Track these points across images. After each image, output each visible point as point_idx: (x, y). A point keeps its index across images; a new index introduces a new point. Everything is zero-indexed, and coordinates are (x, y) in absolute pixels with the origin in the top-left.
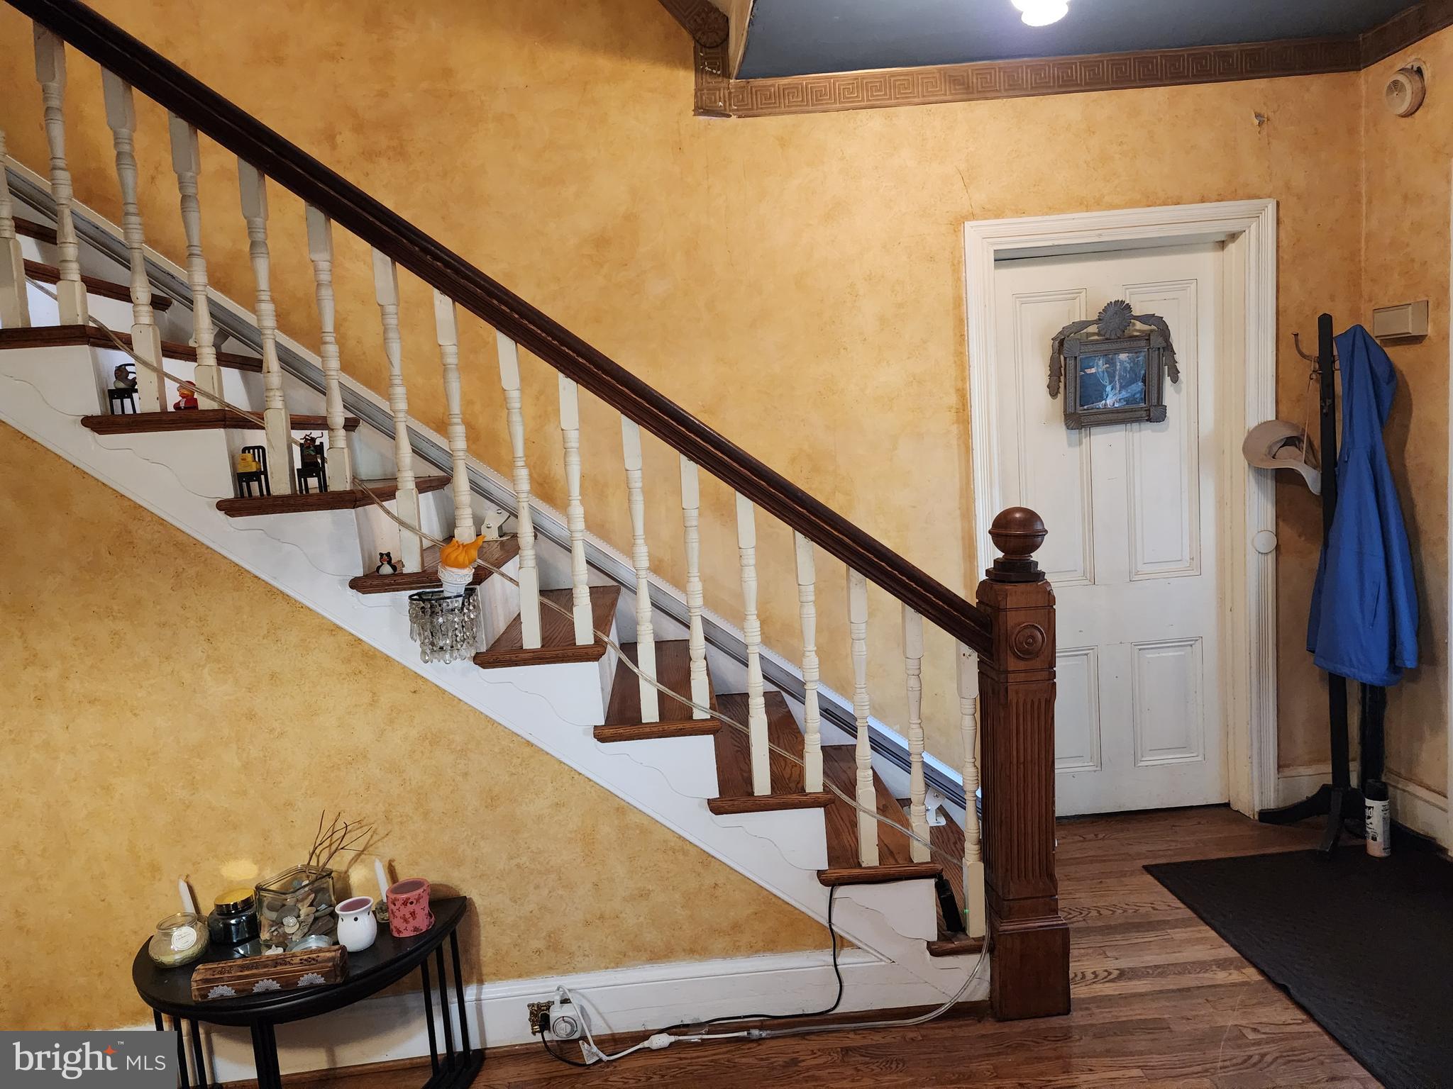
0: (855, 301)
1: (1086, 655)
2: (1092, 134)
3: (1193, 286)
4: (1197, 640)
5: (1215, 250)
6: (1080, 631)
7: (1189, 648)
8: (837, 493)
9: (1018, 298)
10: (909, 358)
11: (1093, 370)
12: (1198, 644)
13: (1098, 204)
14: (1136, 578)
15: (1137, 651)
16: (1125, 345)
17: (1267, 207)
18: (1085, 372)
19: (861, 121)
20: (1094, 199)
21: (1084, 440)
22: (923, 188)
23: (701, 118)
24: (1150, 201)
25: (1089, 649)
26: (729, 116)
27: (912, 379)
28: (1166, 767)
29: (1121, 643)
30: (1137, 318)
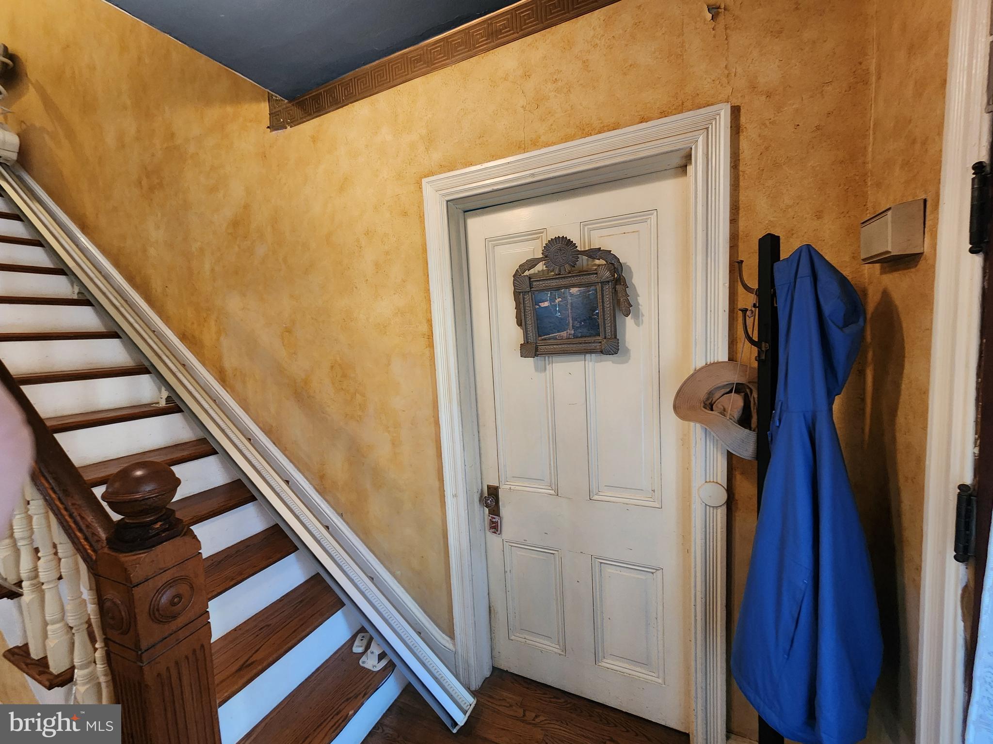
0: (360, 252)
1: (553, 554)
2: (528, 78)
3: (654, 217)
4: (658, 570)
5: (676, 176)
6: (546, 533)
7: (651, 574)
8: (357, 394)
9: (491, 241)
10: (394, 294)
11: (546, 304)
12: (659, 573)
13: (535, 145)
14: (596, 497)
15: (597, 564)
16: (574, 280)
17: (719, 114)
18: (539, 306)
19: (356, 111)
20: (531, 141)
21: (547, 367)
22: (397, 156)
23: (274, 132)
24: (585, 131)
25: (556, 551)
26: (286, 128)
27: (397, 311)
28: (625, 676)
29: (582, 552)
30: (584, 253)
